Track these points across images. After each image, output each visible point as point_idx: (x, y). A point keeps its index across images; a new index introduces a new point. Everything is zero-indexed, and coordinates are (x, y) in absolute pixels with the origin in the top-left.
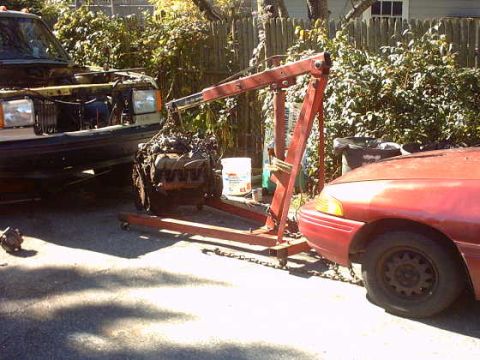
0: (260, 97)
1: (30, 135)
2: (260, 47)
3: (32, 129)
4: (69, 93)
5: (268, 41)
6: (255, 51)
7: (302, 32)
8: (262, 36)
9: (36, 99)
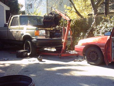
0: (94, 33)
1: (44, 38)
2: (94, 22)
3: (45, 37)
4: (52, 30)
5: (96, 21)
6: (93, 23)
7: (104, 18)
8: (94, 20)
9: (46, 30)
